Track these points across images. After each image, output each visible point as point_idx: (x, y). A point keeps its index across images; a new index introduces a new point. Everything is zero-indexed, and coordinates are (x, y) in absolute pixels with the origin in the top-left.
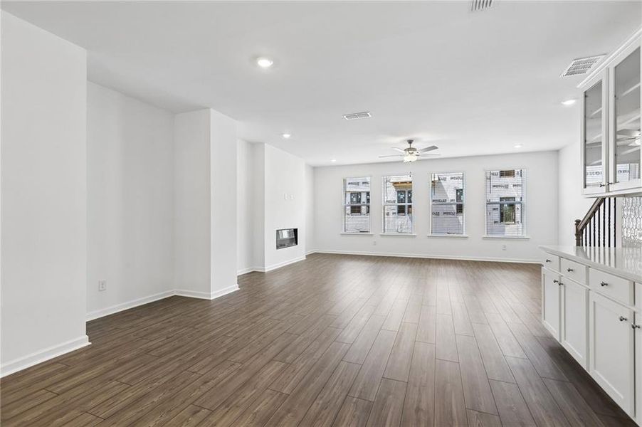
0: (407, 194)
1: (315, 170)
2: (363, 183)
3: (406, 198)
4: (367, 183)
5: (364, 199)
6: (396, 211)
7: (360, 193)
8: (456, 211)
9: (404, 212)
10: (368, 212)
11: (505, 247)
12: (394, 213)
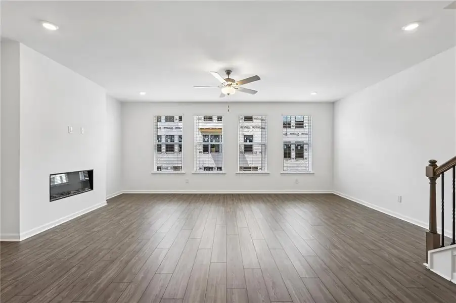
0: (210, 137)
1: (124, 106)
2: (176, 128)
3: (210, 140)
4: (179, 128)
5: (176, 140)
6: (202, 150)
7: (173, 136)
8: (243, 151)
9: (207, 151)
10: (180, 151)
11: (297, 180)
12: (200, 152)
